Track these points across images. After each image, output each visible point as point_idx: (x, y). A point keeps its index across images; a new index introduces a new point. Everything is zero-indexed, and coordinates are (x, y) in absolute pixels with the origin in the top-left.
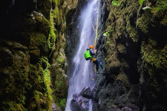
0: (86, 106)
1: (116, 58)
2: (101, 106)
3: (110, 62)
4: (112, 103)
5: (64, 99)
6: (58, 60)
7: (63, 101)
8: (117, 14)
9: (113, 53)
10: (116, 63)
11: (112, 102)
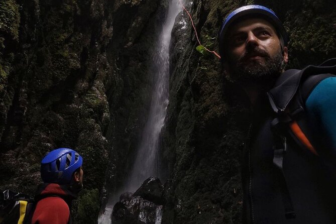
0: (147, 217)
1: (219, 98)
2: (181, 212)
3: (206, 110)
4: (206, 201)
5: (93, 191)
6: (86, 100)
7: (91, 193)
8: (226, 6)
9: (214, 89)
10: (219, 110)
11: (206, 198)
